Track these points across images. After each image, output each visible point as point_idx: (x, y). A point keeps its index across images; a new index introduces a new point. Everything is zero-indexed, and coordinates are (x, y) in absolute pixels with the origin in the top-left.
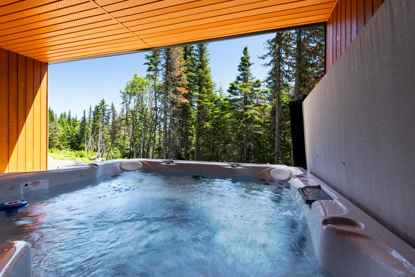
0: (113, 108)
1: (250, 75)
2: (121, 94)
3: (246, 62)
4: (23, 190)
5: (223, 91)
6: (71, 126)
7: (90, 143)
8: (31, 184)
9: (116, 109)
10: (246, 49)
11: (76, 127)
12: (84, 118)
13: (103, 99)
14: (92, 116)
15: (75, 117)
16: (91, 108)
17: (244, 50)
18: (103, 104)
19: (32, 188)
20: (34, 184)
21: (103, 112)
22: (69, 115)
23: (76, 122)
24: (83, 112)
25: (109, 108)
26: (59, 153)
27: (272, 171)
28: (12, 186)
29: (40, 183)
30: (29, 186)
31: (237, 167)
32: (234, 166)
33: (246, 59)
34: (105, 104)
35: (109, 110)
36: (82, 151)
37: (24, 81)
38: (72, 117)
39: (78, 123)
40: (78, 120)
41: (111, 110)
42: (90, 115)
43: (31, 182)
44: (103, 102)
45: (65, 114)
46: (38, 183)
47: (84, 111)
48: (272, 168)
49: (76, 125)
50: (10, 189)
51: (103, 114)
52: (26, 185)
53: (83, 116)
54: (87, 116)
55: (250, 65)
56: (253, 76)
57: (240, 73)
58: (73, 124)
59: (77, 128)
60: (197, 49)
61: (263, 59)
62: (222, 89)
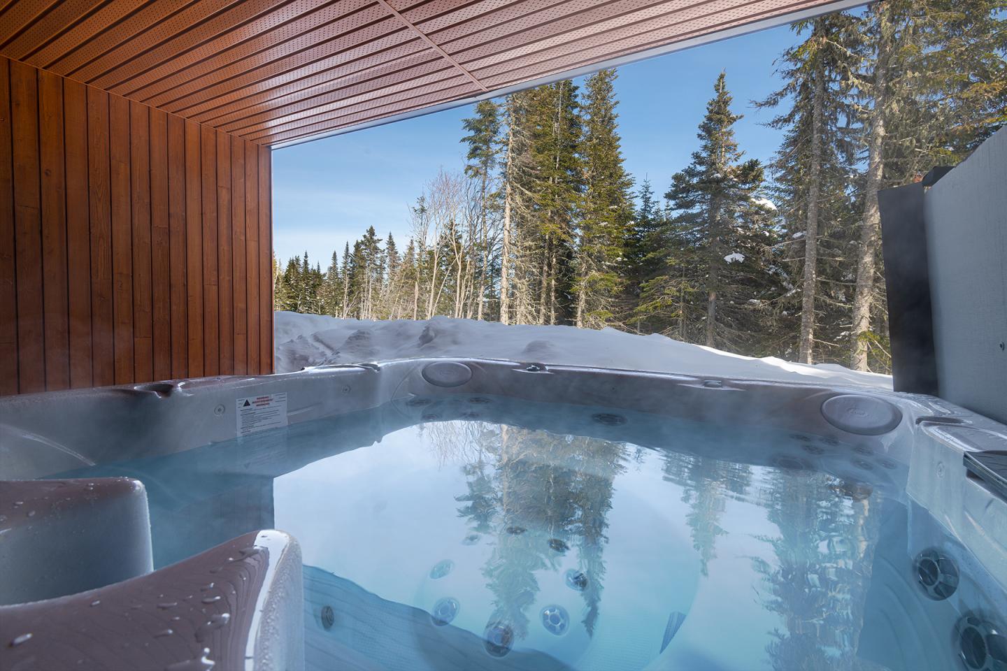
0: (391, 243)
3: (720, 114)
4: (241, 413)
5: (651, 193)
8: (256, 402)
9: (397, 247)
10: (722, 77)
12: (333, 269)
13: (372, 228)
14: (349, 265)
16: (347, 248)
17: (716, 81)
18: (371, 238)
19: (257, 412)
20: (260, 403)
21: (371, 255)
22: (306, 262)
23: (319, 277)
24: (332, 256)
25: (382, 245)
27: (829, 403)
28: (221, 405)
29: (271, 400)
30: (252, 406)
31: (721, 386)
32: (709, 383)
33: (721, 106)
34: (375, 238)
35: (384, 250)
37: (228, 189)
38: (310, 267)
39: (322, 279)
40: (322, 272)
41: (386, 251)
42: (345, 263)
43: (255, 399)
44: (371, 234)
45: (298, 260)
46: (267, 401)
47: (335, 254)
48: (828, 392)
50: (219, 410)
51: (371, 260)
52: (247, 404)
53: (330, 264)
54: (340, 265)
55: (731, 121)
56: (740, 151)
57: (703, 143)
62: (651, 190)
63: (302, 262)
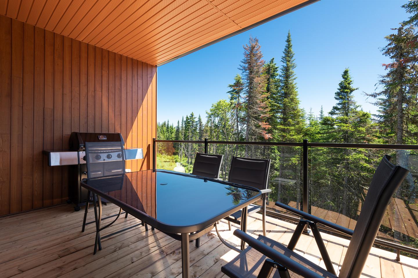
0: (200, 120)
1: (353, 104)
2: (207, 115)
3: (346, 89)
6: (169, 133)
7: (182, 150)
9: (202, 121)
10: (346, 72)
11: (173, 133)
12: (178, 127)
13: (192, 113)
14: (184, 125)
15: (172, 125)
16: (183, 119)
17: (343, 74)
18: (192, 117)
21: (192, 123)
23: (173, 129)
24: (178, 122)
25: (196, 120)
26: (161, 157)
33: (346, 86)
34: (194, 117)
35: (197, 121)
36: (177, 156)
38: (169, 126)
39: (174, 130)
41: (198, 122)
42: (182, 125)
44: (192, 115)
45: (165, 123)
49: (173, 132)
51: (192, 125)
53: (177, 125)
54: (180, 126)
55: (352, 91)
56: (357, 104)
57: (338, 102)
58: (170, 132)
59: (173, 135)
60: (281, 74)
61: (373, 97)
63: (167, 124)
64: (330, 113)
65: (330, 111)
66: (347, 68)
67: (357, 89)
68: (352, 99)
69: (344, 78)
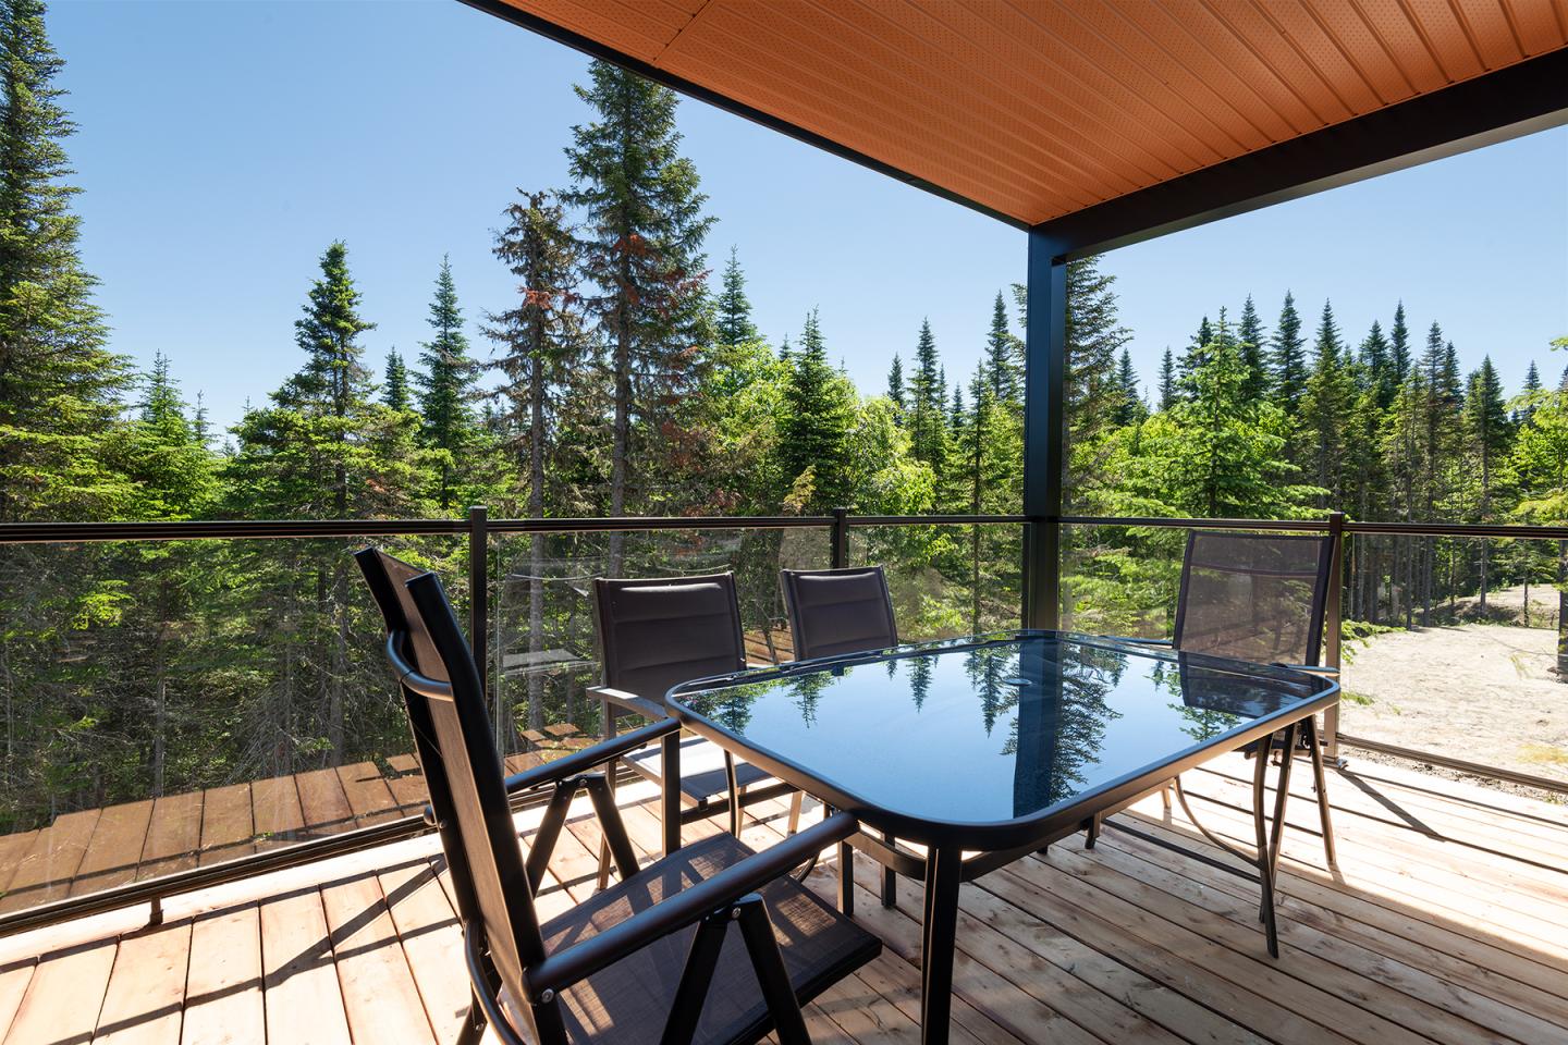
64: (275, 397)
65: (276, 390)
66: (340, 242)
67: (370, 327)
68: (358, 360)
69: (329, 274)
